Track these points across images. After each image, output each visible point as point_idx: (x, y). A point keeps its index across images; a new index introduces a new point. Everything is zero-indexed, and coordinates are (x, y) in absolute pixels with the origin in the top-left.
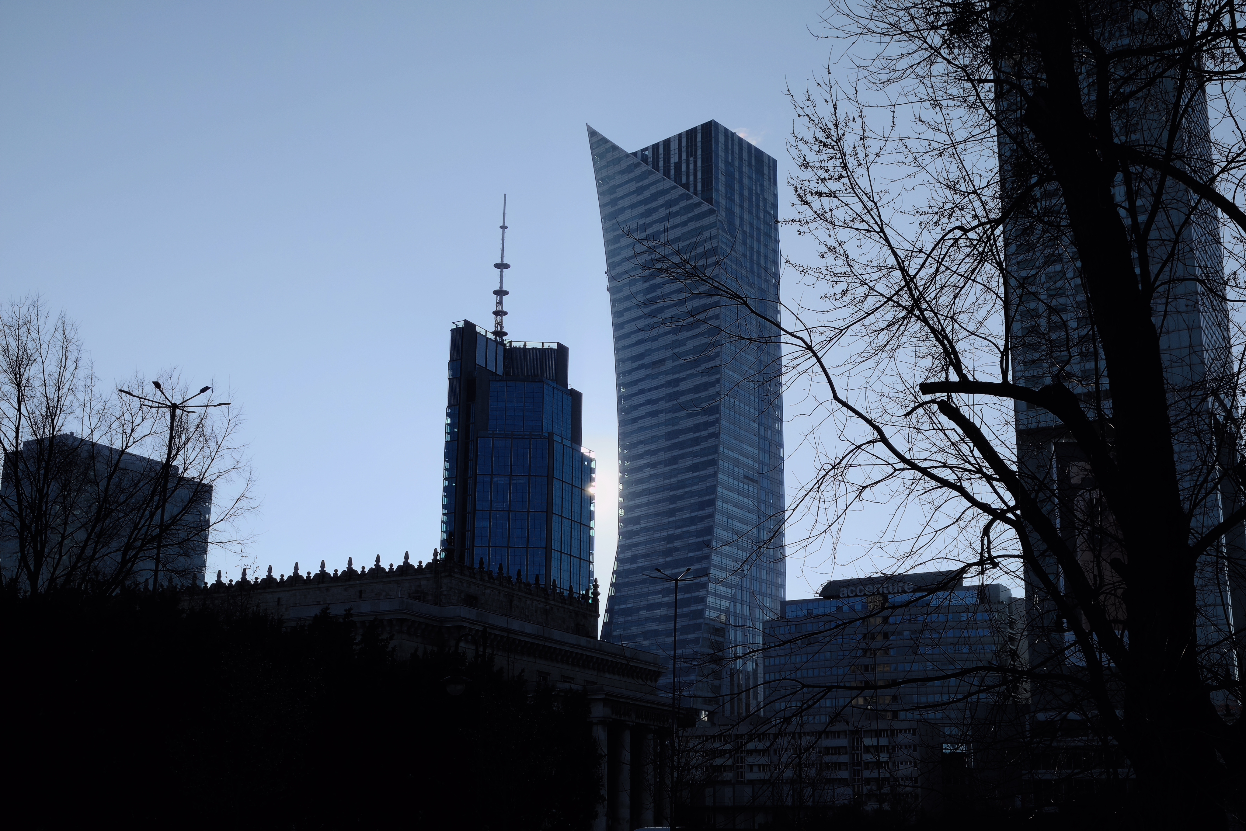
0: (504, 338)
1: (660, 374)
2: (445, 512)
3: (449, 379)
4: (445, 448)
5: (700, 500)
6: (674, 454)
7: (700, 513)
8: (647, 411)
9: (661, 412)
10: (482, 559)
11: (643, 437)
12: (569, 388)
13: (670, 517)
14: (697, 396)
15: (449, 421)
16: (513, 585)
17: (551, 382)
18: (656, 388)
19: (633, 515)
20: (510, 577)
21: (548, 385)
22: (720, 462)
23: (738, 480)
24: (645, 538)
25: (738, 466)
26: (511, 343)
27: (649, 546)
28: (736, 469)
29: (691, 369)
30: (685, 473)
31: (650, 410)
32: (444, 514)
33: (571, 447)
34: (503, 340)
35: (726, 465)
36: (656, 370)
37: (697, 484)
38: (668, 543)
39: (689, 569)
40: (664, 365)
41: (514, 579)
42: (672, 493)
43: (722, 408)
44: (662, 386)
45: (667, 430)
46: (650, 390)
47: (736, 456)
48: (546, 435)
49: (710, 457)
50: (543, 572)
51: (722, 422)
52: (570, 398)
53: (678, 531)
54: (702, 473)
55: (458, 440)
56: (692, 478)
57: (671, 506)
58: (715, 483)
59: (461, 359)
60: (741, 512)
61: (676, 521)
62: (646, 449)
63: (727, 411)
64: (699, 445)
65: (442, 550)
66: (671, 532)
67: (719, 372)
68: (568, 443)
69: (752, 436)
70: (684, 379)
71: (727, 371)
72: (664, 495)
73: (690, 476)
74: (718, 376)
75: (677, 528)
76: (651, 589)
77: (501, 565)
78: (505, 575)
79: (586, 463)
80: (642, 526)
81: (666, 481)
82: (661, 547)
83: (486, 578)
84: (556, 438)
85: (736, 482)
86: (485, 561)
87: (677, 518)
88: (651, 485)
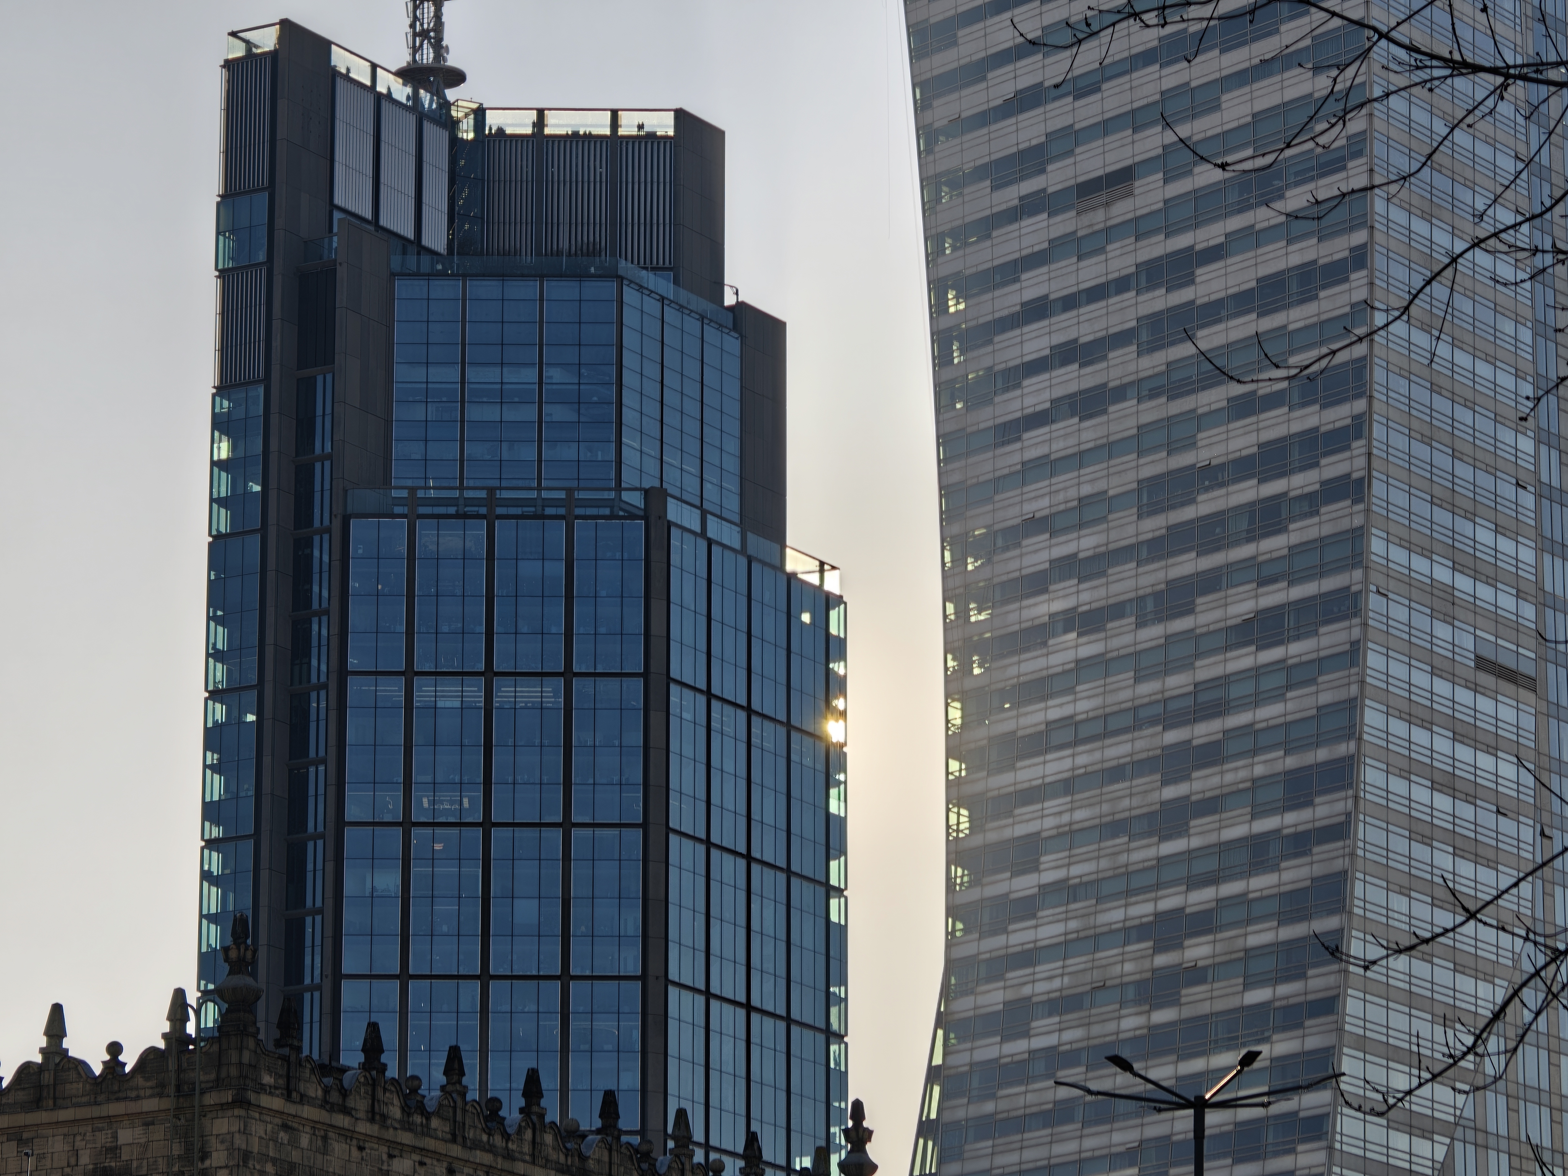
0: (451, 94)
1: (1109, 233)
2: (216, 832)
3: (223, 274)
4: (211, 567)
5: (1292, 762)
6: (1175, 572)
7: (1291, 818)
8: (1058, 392)
9: (1119, 393)
10: (373, 1029)
11: (1045, 502)
12: (729, 300)
13: (1165, 837)
14: (1268, 323)
15: (224, 451)
16: (507, 1137)
17: (650, 279)
18: (1097, 293)
19: (1007, 833)
20: (495, 1104)
21: (641, 288)
22: (1375, 602)
23: (1453, 678)
24: (1059, 928)
25: (1450, 620)
26: (480, 113)
27: (1076, 962)
28: (1443, 631)
29: (1243, 208)
30: (1227, 648)
31: (1073, 388)
32: (210, 844)
33: (743, 551)
34: (446, 105)
35: (1399, 613)
36: (1097, 218)
37: (1278, 696)
38: (1158, 949)
39: (1249, 1059)
40: (1130, 194)
41: (511, 1113)
42: (1172, 737)
43: (1379, 375)
44: (1121, 285)
45: (1147, 472)
46: (1070, 302)
47: (1443, 574)
48: (635, 499)
49: (1330, 584)
50: (630, 1080)
51: (1378, 431)
52: (732, 344)
53: (1202, 897)
54: (1299, 649)
55: (264, 529)
56: (1257, 672)
57: (1170, 792)
58: (1354, 690)
59: (271, 188)
60: (1466, 811)
61: (1190, 855)
62: (1059, 552)
63: (1401, 385)
64: (1281, 529)
65: (206, 996)
66: (1170, 902)
67: (1364, 221)
68: (729, 535)
69: (1507, 490)
70: (1214, 254)
71: (1398, 215)
72: (1139, 745)
73: (1246, 662)
74: (1359, 237)
75: (1194, 883)
76: (1089, 1143)
77: (454, 1055)
78: (473, 1095)
79: (806, 618)
80: (1049, 877)
81: (1148, 688)
82: (1128, 967)
83: (396, 1112)
84: (674, 511)
85: (1442, 687)
86: (389, 1036)
87: (1196, 842)
88: (1083, 706)
